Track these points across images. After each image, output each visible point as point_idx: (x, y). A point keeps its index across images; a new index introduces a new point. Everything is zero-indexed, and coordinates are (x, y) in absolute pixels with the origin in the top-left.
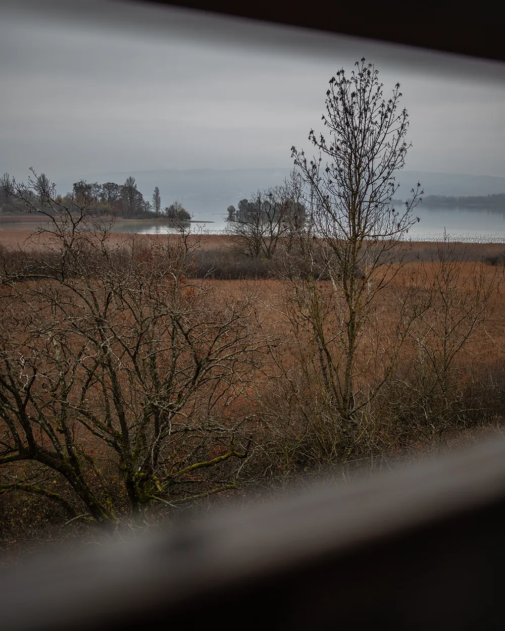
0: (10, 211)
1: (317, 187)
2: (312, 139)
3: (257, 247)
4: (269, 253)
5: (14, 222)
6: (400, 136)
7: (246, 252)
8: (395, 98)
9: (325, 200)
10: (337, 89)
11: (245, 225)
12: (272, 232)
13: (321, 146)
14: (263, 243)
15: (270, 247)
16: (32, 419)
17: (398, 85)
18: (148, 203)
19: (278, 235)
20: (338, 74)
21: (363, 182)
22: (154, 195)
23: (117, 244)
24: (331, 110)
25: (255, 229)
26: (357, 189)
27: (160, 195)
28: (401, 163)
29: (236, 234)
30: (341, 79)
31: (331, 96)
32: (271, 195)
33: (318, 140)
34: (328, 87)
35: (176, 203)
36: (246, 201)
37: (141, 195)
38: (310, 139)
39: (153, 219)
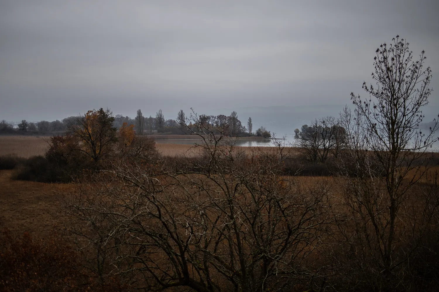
0: (162, 132)
1: (368, 118)
2: (365, 87)
3: (315, 155)
4: (324, 159)
5: (164, 139)
6: (426, 85)
7: (308, 158)
8: (422, 60)
9: (374, 126)
10: (381, 56)
11: (307, 141)
12: (324, 145)
13: (371, 92)
14: (319, 153)
15: (323, 155)
16: (188, 260)
17: (423, 52)
18: (245, 127)
19: (329, 147)
20: (381, 46)
21: (400, 114)
22: (248, 122)
23: (239, 154)
24: (378, 69)
25: (313, 144)
26: (395, 119)
27: (252, 123)
28: (426, 102)
29: (301, 147)
30: (383, 50)
31: (377, 60)
32: (324, 122)
33: (369, 88)
34: (375, 55)
35: (262, 127)
36: (306, 126)
37: (240, 122)
38: (363, 87)
39: (247, 137)
